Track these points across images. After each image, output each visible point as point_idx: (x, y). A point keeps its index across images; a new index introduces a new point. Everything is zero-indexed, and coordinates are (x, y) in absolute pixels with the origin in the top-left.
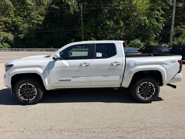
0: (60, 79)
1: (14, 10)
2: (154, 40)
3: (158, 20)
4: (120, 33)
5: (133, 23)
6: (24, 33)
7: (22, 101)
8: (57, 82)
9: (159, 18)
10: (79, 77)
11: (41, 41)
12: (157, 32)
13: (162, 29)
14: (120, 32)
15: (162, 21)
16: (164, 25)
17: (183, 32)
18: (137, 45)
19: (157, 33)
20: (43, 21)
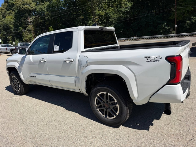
0: (30, 75)
1: (106, 2)
6: (113, 24)
11: (128, 30)
20: (130, 7)
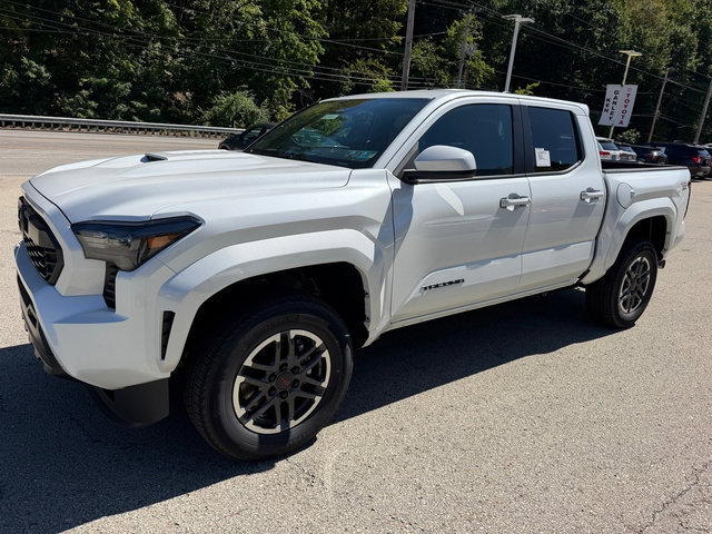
0: (424, 283)
2: (289, 101)
3: (300, 27)
4: (163, 58)
5: (213, 23)
7: (255, 447)
8: (414, 299)
9: (306, 21)
10: (489, 261)
12: (300, 73)
13: (317, 63)
14: (161, 50)
15: (315, 33)
16: (322, 50)
17: (371, 82)
18: (246, 116)
19: (301, 77)
